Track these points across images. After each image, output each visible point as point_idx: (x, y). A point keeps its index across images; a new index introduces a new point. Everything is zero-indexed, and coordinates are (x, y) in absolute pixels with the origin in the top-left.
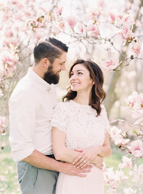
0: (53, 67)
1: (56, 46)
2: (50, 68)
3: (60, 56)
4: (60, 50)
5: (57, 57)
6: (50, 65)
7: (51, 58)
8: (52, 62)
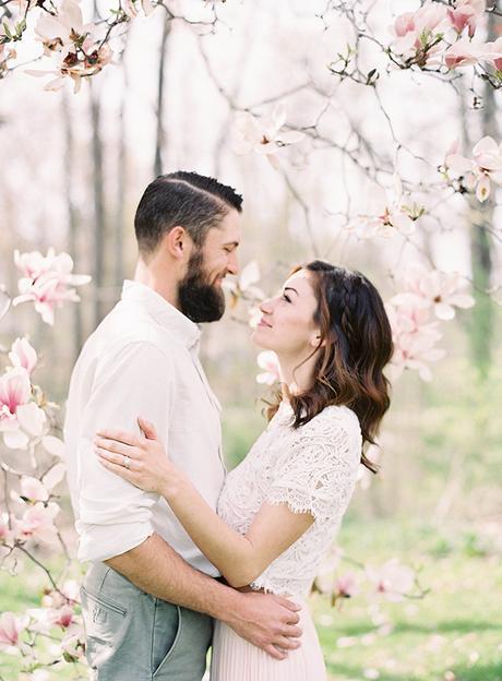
0: (205, 259)
1: (205, 189)
2: (196, 261)
3: (221, 220)
4: (219, 201)
5: (213, 224)
6: (195, 250)
7: (195, 228)
8: (198, 240)
